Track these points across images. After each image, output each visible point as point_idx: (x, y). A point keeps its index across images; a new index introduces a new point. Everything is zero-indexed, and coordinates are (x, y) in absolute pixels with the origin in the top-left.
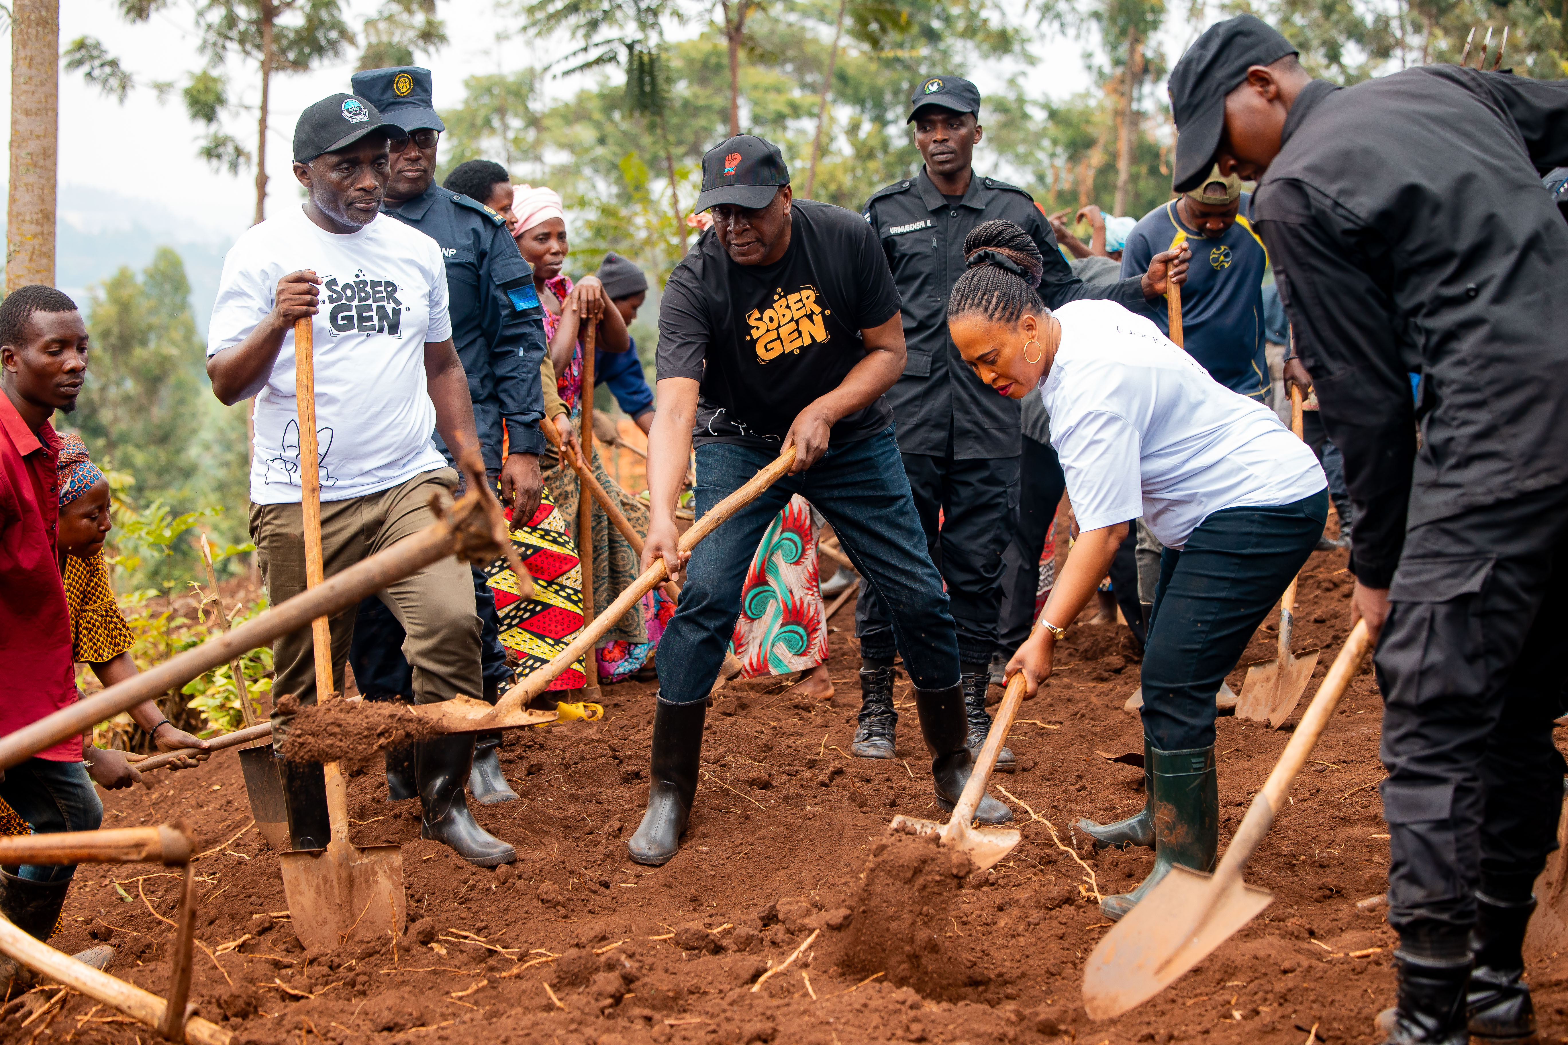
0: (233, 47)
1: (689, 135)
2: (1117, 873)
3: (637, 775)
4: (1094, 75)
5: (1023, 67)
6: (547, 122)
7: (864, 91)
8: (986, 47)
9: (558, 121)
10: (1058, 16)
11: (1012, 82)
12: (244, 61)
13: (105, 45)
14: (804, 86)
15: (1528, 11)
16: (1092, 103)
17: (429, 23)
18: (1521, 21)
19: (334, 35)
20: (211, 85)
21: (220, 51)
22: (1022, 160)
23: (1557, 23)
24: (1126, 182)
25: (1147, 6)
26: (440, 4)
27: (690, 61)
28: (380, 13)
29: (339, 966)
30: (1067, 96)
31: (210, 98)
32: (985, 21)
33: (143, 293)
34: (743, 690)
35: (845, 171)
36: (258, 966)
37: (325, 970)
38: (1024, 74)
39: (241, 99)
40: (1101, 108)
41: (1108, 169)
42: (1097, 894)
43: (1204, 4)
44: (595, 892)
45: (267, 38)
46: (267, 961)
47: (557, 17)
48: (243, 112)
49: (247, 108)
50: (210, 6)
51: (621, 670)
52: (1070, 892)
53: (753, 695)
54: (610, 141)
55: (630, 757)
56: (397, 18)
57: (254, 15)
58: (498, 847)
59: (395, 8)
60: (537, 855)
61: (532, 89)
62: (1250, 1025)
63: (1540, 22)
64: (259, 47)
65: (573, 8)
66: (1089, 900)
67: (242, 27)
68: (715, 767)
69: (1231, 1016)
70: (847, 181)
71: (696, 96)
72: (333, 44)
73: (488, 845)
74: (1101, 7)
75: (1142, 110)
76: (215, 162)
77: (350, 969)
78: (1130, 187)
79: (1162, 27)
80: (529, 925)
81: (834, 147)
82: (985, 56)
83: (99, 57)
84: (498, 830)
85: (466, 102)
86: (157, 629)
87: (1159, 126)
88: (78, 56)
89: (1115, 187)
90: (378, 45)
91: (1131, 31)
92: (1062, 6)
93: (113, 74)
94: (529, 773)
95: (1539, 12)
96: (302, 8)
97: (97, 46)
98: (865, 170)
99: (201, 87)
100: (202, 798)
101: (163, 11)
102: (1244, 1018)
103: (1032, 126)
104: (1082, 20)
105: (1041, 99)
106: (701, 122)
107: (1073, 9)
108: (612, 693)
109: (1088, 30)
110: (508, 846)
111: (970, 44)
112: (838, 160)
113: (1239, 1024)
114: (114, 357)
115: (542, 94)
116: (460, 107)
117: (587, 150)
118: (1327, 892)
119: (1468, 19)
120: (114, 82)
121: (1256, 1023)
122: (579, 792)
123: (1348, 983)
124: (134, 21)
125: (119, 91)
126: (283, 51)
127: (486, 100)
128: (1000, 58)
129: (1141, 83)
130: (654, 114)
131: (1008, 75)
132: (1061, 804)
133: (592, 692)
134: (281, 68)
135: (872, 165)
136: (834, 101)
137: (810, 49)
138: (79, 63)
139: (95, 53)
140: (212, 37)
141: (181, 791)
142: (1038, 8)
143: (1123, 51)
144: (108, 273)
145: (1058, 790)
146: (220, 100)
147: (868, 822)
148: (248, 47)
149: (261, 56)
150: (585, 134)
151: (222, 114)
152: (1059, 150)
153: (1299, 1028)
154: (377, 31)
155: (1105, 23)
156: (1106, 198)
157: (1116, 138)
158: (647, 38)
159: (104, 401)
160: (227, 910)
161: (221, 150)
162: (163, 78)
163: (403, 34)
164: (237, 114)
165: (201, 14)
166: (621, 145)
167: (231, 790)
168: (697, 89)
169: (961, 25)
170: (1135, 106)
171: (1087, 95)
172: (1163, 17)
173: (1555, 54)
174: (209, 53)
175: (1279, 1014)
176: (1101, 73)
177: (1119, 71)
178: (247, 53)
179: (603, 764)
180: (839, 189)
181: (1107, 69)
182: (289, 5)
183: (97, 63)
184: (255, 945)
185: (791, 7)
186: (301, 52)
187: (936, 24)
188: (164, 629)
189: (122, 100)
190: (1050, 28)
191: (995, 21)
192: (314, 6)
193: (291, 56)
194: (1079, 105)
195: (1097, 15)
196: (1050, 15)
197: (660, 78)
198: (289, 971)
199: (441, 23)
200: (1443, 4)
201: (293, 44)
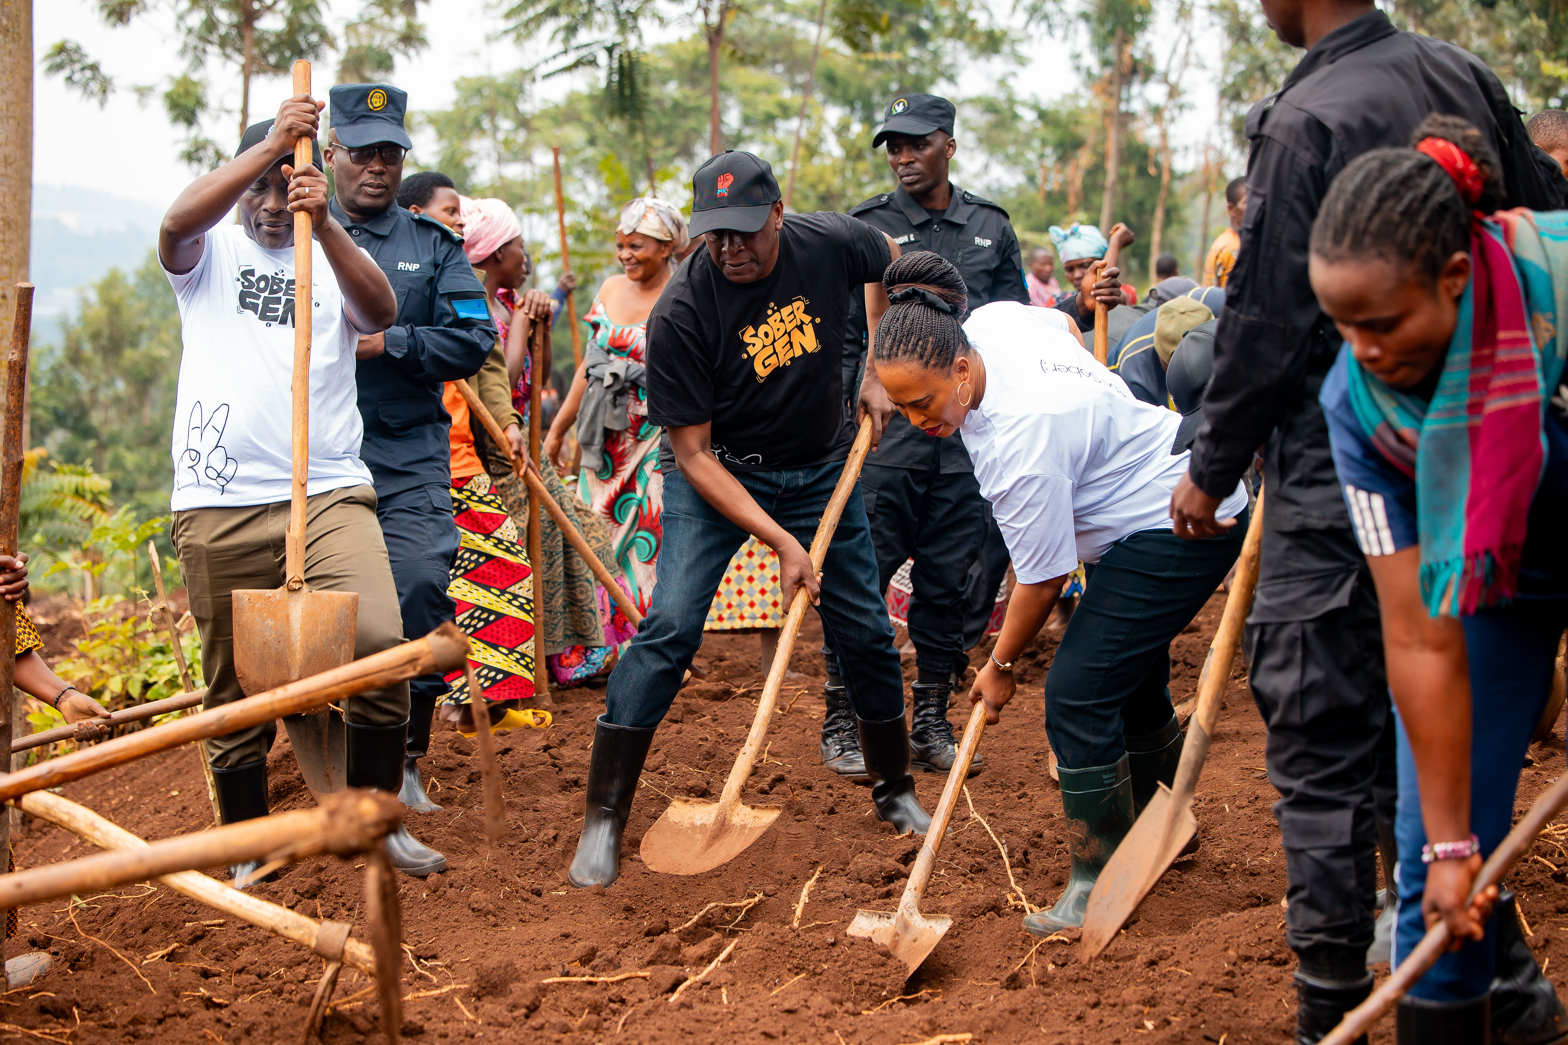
0: (213, 50)
1: (678, 136)
2: (1046, 881)
3: (576, 783)
4: (1083, 76)
5: (1013, 67)
6: (536, 124)
7: (853, 91)
8: (975, 48)
9: (547, 123)
10: (1046, 17)
11: (1002, 83)
12: (224, 64)
13: (87, 49)
14: (794, 87)
15: (1513, 12)
16: (1083, 103)
17: (410, 26)
18: (1506, 22)
19: (314, 38)
20: (191, 89)
21: (200, 54)
22: (1012, 161)
23: (1543, 24)
24: (1114, 184)
25: (1134, 7)
26: (420, 6)
27: (680, 63)
28: (361, 16)
29: (267, 974)
30: (1057, 97)
31: (190, 102)
32: (973, 22)
33: (135, 295)
34: (691, 697)
35: (835, 173)
36: (184, 975)
37: (253, 978)
38: (1014, 74)
39: (221, 102)
40: (1090, 109)
41: (1096, 170)
42: (1024, 903)
43: (1192, 5)
44: (526, 900)
45: (248, 42)
46: (195, 970)
47: (538, 20)
48: (224, 116)
49: (228, 112)
50: (190, 10)
51: (578, 675)
52: (996, 900)
53: (701, 702)
54: (600, 142)
55: (569, 765)
56: (378, 21)
57: (235, 19)
58: (433, 856)
59: (377, 12)
60: (470, 863)
61: (521, 90)
62: (1161, 1035)
63: (1526, 23)
64: (239, 51)
65: (553, 12)
66: (1016, 909)
67: (223, 30)
68: (653, 775)
69: (1143, 1026)
70: (836, 183)
71: (686, 97)
72: (313, 48)
73: (419, 854)
74: (1090, 9)
75: (1131, 110)
76: (195, 165)
77: (279, 977)
78: (1119, 188)
79: (1150, 28)
80: (458, 933)
81: (824, 148)
82: (975, 58)
83: (79, 61)
84: (433, 838)
85: (456, 103)
86: (124, 634)
87: (1148, 126)
88: (58, 60)
89: (1103, 188)
90: (358, 48)
91: (1119, 32)
92: (1049, 7)
93: (93, 78)
94: (470, 781)
95: (1525, 13)
96: (282, 12)
97: (78, 49)
98: (854, 171)
99: (181, 90)
100: (160, 803)
101: (144, 15)
102: (1156, 1028)
103: (1023, 127)
104: (1069, 22)
105: (1031, 101)
106: (691, 123)
107: (1061, 10)
108: (562, 700)
109: (1076, 32)
110: (439, 855)
111: (960, 45)
112: (828, 162)
113: (1150, 1033)
114: (105, 360)
115: (531, 96)
116: (449, 108)
117: (577, 152)
118: (1255, 901)
119: (1454, 19)
120: (95, 86)
121: (1167, 1031)
122: (517, 800)
123: (1262, 992)
124: (115, 25)
125: (100, 95)
126: (264, 55)
127: (476, 101)
128: (988, 59)
129: (1129, 83)
130: (634, 117)
131: (998, 76)
132: (999, 812)
133: (543, 699)
134: (262, 71)
135: (862, 166)
136: (825, 102)
137: (800, 50)
138: (60, 67)
139: (75, 57)
140: (193, 41)
141: (141, 796)
142: (1026, 9)
143: (1111, 52)
144: (99, 275)
145: (998, 798)
146: (200, 103)
147: (802, 830)
148: (229, 50)
149: (241, 60)
150: (575, 135)
151: (203, 118)
152: (1049, 151)
153: (1207, 1038)
154: (358, 35)
155: (1094, 24)
156: (1095, 199)
157: (1104, 140)
158: (626, 41)
159: (95, 403)
160: (161, 918)
161: (201, 154)
162: (143, 82)
163: (383, 37)
164: (218, 118)
165: (181, 17)
166: (611, 146)
167: (188, 795)
168: (687, 90)
169: (949, 25)
170: (1123, 107)
171: (1076, 96)
172: (1151, 17)
173: (1539, 54)
174: (190, 56)
175: (1188, 1024)
176: (1089, 74)
177: (1108, 72)
178: (228, 57)
179: (541, 772)
180: (828, 191)
181: (1096, 69)
182: (269, 8)
183: (77, 66)
184: (185, 953)
185: (781, 8)
186: (282, 56)
187: (925, 25)
188: (131, 634)
189: (102, 104)
190: (1037, 29)
191: (982, 21)
192: (295, 10)
193: (272, 59)
194: (1070, 105)
195: (1085, 16)
196: (1038, 16)
197: (639, 81)
198: (217, 979)
199: (422, 27)
200: (1428, 5)
201: (274, 48)
